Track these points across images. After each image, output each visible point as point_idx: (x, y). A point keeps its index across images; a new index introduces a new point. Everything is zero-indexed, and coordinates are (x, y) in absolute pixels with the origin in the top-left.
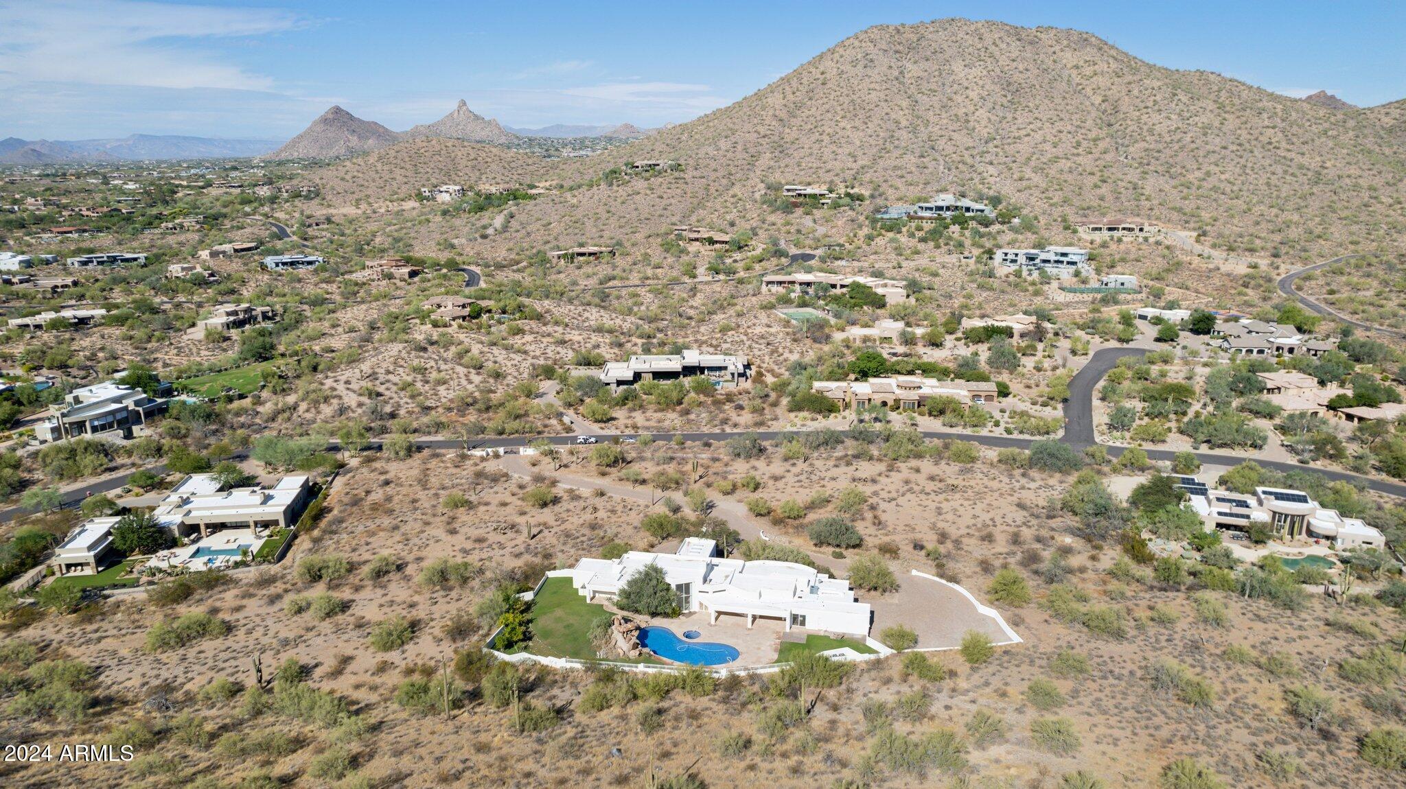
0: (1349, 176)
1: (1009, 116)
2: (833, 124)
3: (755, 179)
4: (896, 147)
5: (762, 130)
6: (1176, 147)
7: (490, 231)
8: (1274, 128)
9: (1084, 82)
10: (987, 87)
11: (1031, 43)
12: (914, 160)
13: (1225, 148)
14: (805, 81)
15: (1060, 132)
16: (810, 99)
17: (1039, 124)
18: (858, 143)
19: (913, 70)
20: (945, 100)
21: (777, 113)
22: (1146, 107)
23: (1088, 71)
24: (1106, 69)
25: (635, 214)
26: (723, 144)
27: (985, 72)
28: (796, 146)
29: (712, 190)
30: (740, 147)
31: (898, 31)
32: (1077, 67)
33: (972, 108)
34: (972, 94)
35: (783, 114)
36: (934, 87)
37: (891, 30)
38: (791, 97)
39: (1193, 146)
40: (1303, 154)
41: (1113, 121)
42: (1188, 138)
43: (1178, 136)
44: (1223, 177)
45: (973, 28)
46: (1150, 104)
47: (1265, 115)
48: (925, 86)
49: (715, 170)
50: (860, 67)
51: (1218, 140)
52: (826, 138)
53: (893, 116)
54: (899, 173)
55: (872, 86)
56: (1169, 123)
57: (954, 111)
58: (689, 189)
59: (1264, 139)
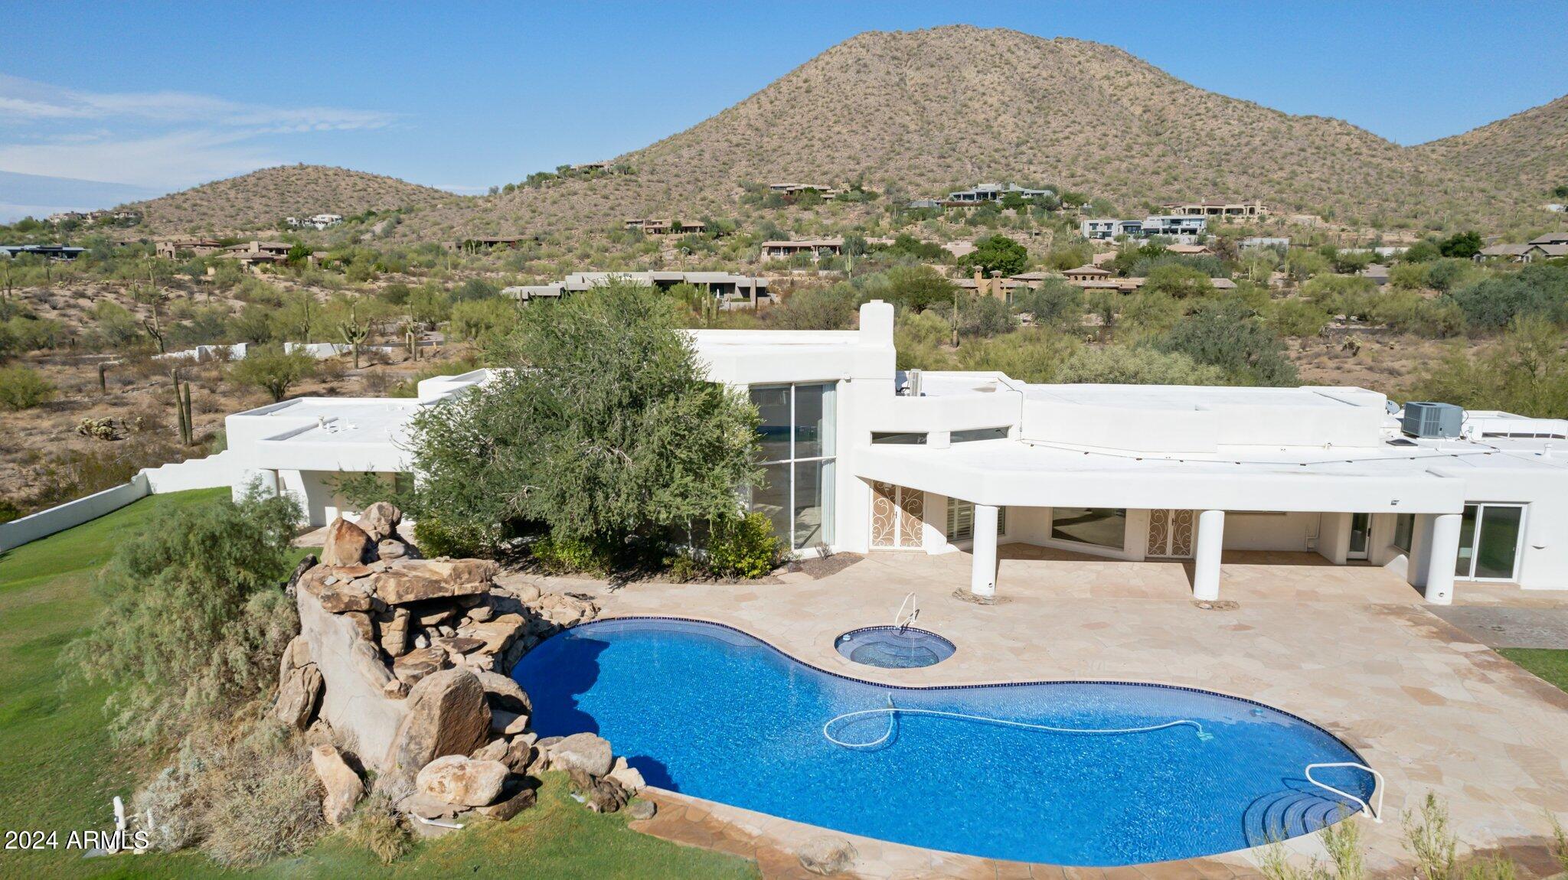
0: (1450, 180)
1: (1041, 121)
2: (824, 129)
3: (729, 183)
4: (908, 149)
5: (735, 140)
6: (1246, 150)
7: (367, 237)
8: (1348, 134)
9: (1119, 93)
10: (1008, 93)
11: (1052, 52)
12: (932, 160)
13: (1303, 150)
14: (784, 89)
15: (1105, 135)
16: (793, 107)
17: (1078, 128)
18: (859, 147)
19: (914, 77)
20: (958, 107)
21: (752, 122)
22: (1199, 114)
23: (1122, 81)
24: (1141, 80)
25: (570, 213)
26: (685, 153)
27: (1003, 78)
28: (779, 153)
29: (675, 194)
30: (707, 156)
31: (894, 38)
32: (1107, 77)
33: (993, 114)
34: (990, 101)
35: (760, 124)
36: (943, 93)
37: (885, 35)
38: (769, 107)
39: (1265, 148)
40: (1390, 159)
41: (1160, 130)
42: (1257, 141)
43: (1244, 140)
44: (1313, 176)
45: (982, 34)
46: (1203, 111)
47: (1335, 123)
48: (932, 94)
49: (677, 176)
50: (852, 73)
51: (1291, 143)
52: (818, 145)
53: (898, 120)
54: (918, 171)
55: (870, 91)
56: (1230, 127)
57: (972, 117)
58: (644, 192)
59: (1341, 145)
